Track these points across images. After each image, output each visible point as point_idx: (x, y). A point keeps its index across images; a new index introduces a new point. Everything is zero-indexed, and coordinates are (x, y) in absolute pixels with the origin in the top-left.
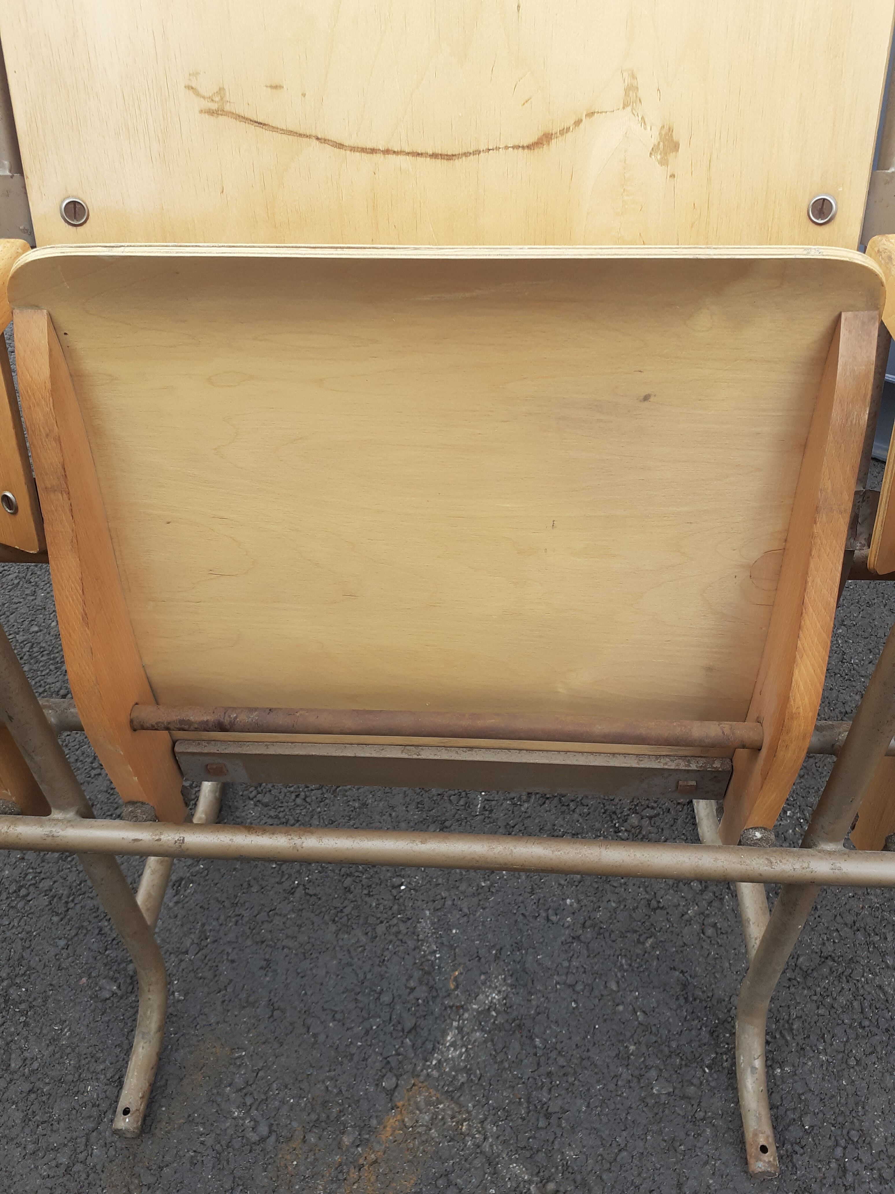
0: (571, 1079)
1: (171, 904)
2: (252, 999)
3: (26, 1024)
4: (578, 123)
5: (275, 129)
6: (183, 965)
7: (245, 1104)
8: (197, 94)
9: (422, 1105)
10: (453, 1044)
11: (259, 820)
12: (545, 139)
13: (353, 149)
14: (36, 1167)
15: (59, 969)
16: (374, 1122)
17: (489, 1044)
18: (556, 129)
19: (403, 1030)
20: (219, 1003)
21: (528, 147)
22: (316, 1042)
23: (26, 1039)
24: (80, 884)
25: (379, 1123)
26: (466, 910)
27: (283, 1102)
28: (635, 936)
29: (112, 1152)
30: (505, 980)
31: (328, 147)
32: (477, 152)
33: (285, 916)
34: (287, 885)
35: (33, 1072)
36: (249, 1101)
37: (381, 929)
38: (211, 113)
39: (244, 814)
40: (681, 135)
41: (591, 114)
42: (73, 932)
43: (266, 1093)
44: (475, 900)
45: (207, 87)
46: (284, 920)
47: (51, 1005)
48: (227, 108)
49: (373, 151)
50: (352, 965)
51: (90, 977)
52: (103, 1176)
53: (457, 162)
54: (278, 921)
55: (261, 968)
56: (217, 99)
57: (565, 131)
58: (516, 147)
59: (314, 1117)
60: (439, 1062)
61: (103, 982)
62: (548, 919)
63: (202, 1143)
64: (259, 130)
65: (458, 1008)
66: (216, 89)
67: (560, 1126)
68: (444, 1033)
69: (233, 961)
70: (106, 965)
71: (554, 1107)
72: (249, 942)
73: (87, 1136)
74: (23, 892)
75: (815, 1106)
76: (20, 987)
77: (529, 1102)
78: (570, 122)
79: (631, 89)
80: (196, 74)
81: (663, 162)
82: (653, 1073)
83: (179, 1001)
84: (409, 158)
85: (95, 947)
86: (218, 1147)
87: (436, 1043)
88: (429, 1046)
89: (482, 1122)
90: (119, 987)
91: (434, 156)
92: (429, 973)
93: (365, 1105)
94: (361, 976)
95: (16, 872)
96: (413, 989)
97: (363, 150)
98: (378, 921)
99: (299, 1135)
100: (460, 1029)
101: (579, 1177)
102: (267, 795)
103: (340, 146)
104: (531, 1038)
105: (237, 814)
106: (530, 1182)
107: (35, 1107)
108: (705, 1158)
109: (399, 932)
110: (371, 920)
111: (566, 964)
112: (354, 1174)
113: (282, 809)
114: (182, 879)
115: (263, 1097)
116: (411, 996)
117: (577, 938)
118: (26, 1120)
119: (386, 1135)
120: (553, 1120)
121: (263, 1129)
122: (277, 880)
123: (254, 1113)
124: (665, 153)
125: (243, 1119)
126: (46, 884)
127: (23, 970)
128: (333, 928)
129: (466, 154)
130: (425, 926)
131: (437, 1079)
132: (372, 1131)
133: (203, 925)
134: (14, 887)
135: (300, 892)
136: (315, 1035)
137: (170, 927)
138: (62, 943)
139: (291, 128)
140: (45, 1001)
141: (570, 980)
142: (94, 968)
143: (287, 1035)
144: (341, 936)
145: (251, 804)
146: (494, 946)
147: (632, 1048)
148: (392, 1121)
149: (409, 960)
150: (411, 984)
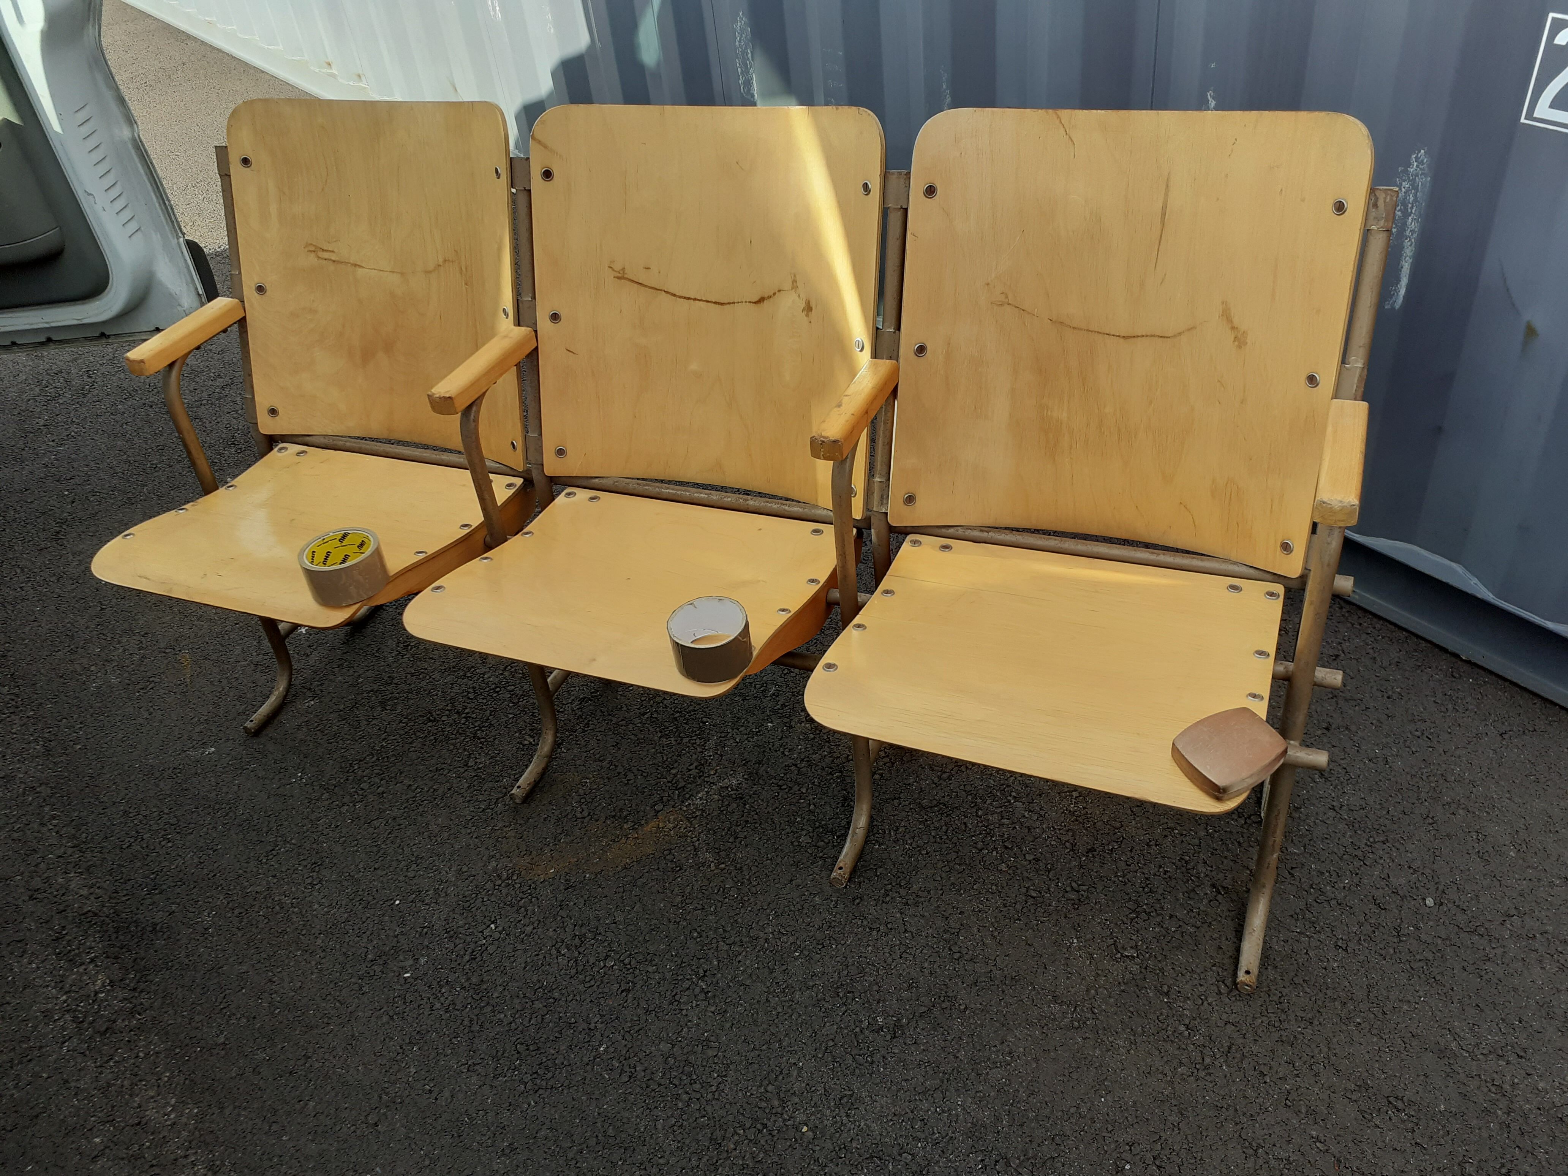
0: (757, 825)
2: (601, 758)
3: (482, 748)
4: (775, 294)
5: (646, 286)
7: (580, 802)
8: (613, 270)
9: (672, 820)
10: (701, 799)
12: (761, 300)
13: (680, 297)
14: (468, 807)
15: (506, 727)
16: (643, 822)
17: (720, 802)
18: (766, 296)
19: (676, 787)
20: (583, 757)
21: (755, 303)
22: (628, 783)
23: (480, 754)
25: (646, 823)
26: (737, 740)
27: (600, 804)
28: (830, 770)
29: (507, 807)
30: (743, 776)
31: (669, 296)
32: (734, 303)
34: (642, 711)
35: (479, 768)
36: (583, 801)
38: (618, 278)
40: (813, 305)
41: (779, 291)
42: (518, 713)
43: (593, 799)
44: (746, 737)
45: (617, 267)
47: (497, 742)
48: (626, 276)
49: (689, 298)
50: (662, 753)
51: (520, 733)
52: (500, 816)
53: (725, 306)
54: (631, 726)
55: (613, 746)
56: (621, 272)
57: (769, 297)
58: (750, 302)
59: (613, 814)
60: (690, 804)
61: (527, 737)
62: (783, 753)
63: (553, 813)
64: (639, 286)
65: (711, 783)
66: (621, 268)
67: (740, 843)
68: (698, 792)
69: (598, 740)
70: (530, 730)
71: (741, 835)
72: (611, 733)
73: (497, 799)
74: (498, 689)
75: (889, 865)
76: (483, 731)
77: (729, 830)
78: (771, 294)
79: (794, 281)
80: (613, 262)
81: (807, 315)
82: (804, 832)
84: (705, 303)
86: (560, 816)
87: (692, 796)
88: (687, 796)
89: (700, 833)
90: (534, 741)
91: (715, 303)
92: (702, 765)
93: (642, 814)
94: (665, 759)
95: (497, 680)
96: (690, 770)
97: (685, 298)
99: (603, 819)
100: (707, 792)
101: (738, 866)
103: (674, 295)
104: (745, 805)
106: (712, 862)
107: (475, 783)
108: (812, 873)
109: (695, 743)
110: (682, 735)
111: (783, 775)
112: (624, 840)
114: (585, 698)
115: (591, 800)
116: (688, 773)
117: (796, 765)
118: (469, 787)
119: (648, 828)
120: (738, 840)
121: (585, 813)
123: (583, 806)
124: (808, 312)
125: (577, 808)
127: (487, 724)
128: (659, 735)
129: (729, 303)
130: (711, 743)
131: (685, 811)
132: (641, 825)
133: (589, 721)
134: (494, 686)
136: (629, 780)
139: (653, 286)
140: (494, 740)
141: (780, 783)
143: (614, 777)
144: (662, 739)
146: (745, 760)
147: (799, 819)
148: (653, 824)
149: (694, 756)
150: (691, 768)
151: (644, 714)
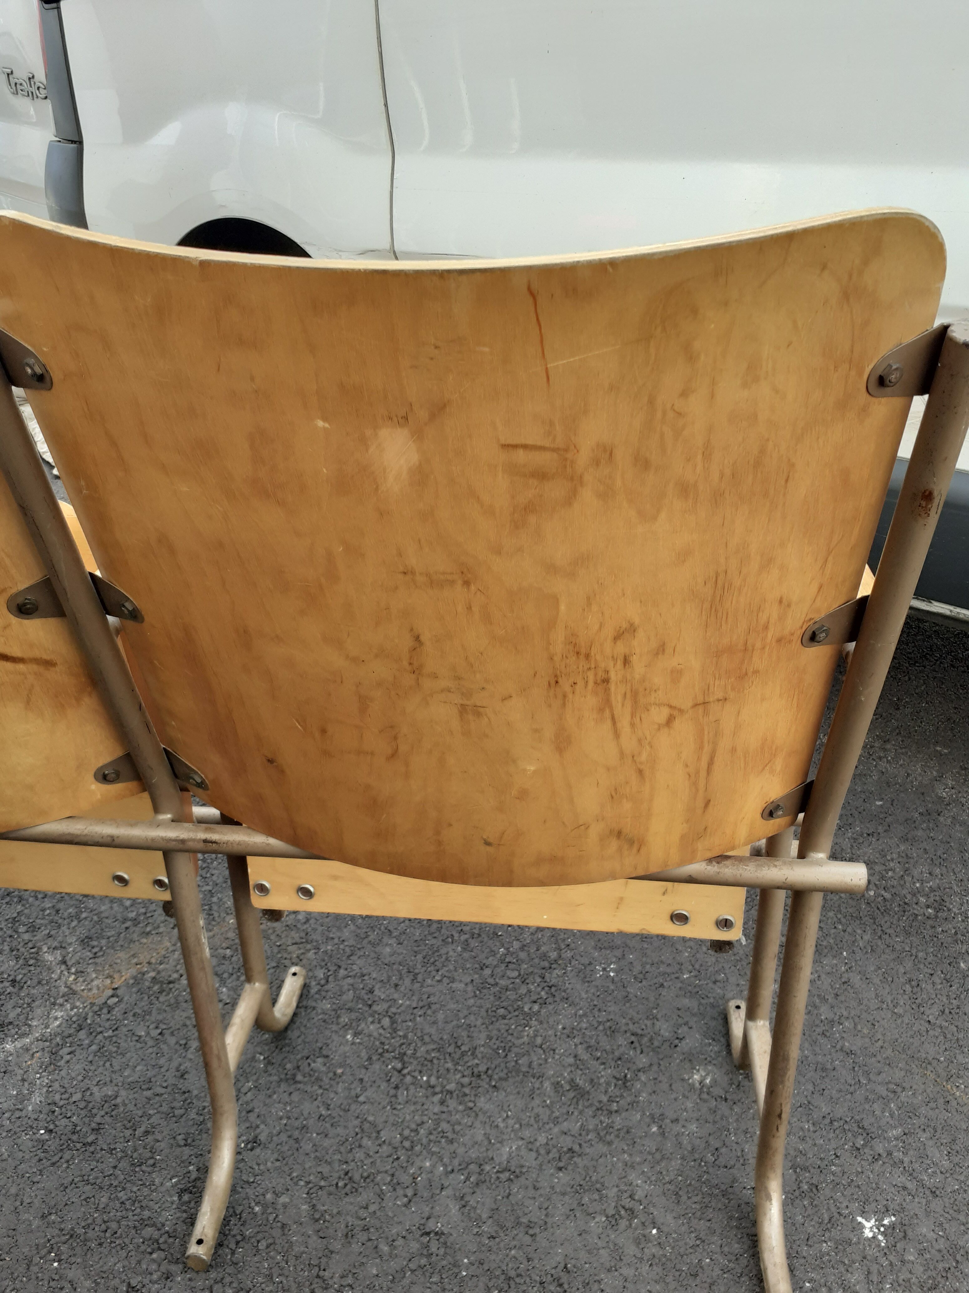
1: (262, 1126)
6: (255, 1078)
9: (95, 989)
10: (56, 1018)
11: (163, 1207)
15: (361, 1080)
16: (131, 982)
17: (30, 1018)
19: (90, 1028)
24: (351, 1149)
25: (128, 981)
33: (158, 1112)
34: (150, 1138)
37: (77, 1097)
39: (179, 1215)
42: (353, 1107)
46: (160, 1109)
47: (364, 1055)
50: (112, 1071)
51: (335, 1073)
60: (72, 1010)
65: (41, 1040)
68: (59, 1026)
72: (195, 1092)
83: (260, 1054)
85: (332, 1095)
87: (69, 1020)
88: (74, 1019)
92: (52, 1064)
93: (134, 991)
94: (108, 1064)
96: (70, 1053)
98: (77, 1103)
102: (147, 1236)
105: (185, 1215)
110: (83, 1105)
113: (136, 1217)
116: (73, 1048)
119: (125, 976)
122: (158, 1144)
126: (385, 1149)
128: (119, 1100)
130: (37, 1098)
131: (78, 1001)
132: (135, 978)
135: (139, 1132)
137: (265, 1108)
138: (362, 1099)
140: (370, 1058)
142: (331, 1079)
143: (179, 1029)
144: (114, 1094)
145: (168, 1226)
148: (119, 982)
149: (63, 1073)
150: (68, 1057)
151: (147, 1133)
